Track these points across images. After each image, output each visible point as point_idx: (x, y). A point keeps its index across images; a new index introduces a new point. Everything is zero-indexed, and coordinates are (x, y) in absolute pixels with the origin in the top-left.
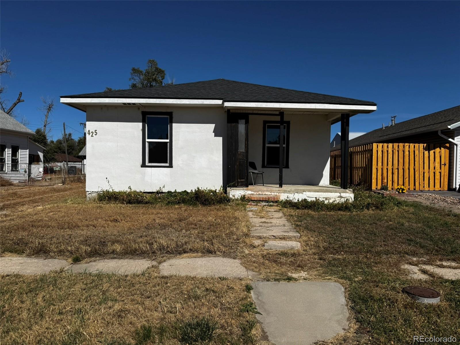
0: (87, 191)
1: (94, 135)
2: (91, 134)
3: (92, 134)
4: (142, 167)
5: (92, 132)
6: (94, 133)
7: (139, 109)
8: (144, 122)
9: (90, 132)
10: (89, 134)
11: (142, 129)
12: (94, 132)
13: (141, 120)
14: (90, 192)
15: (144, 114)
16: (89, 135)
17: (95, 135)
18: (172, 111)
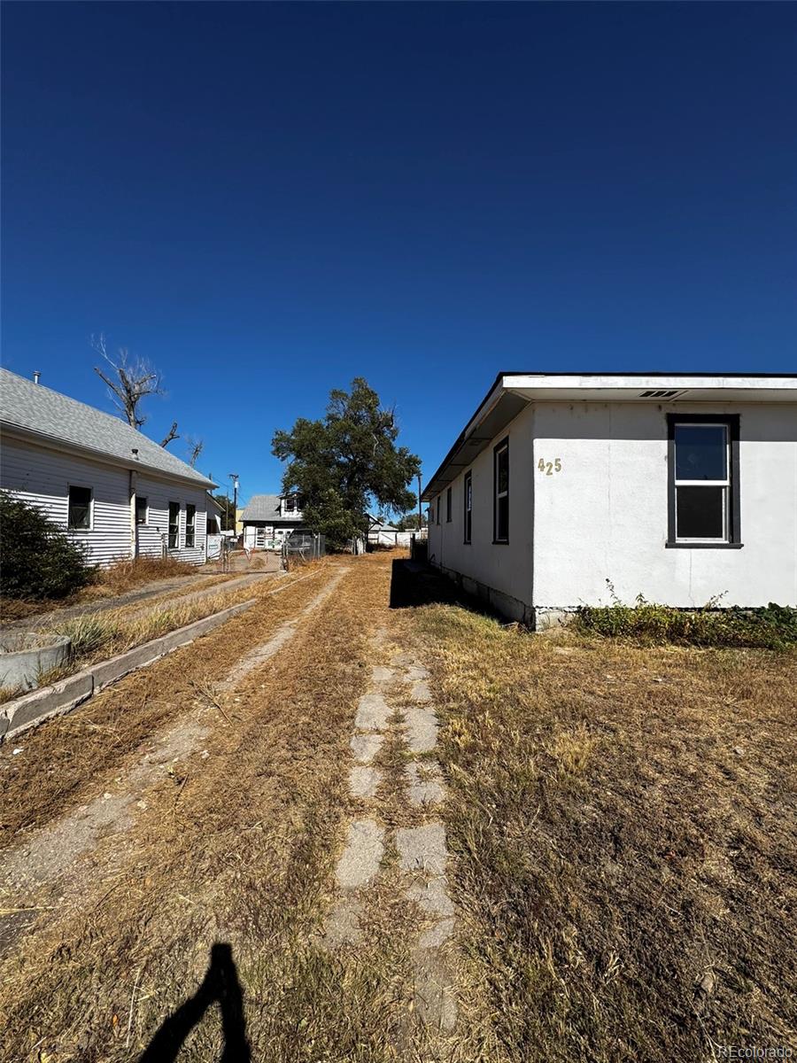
0: (537, 607)
1: (553, 470)
2: (546, 469)
3: (550, 470)
4: (667, 546)
5: (550, 465)
6: (554, 467)
7: (660, 407)
8: (670, 437)
9: (545, 465)
10: (542, 468)
11: (666, 454)
12: (554, 464)
13: (666, 435)
14: (544, 610)
15: (672, 419)
16: (542, 470)
17: (557, 470)
18: (738, 412)
